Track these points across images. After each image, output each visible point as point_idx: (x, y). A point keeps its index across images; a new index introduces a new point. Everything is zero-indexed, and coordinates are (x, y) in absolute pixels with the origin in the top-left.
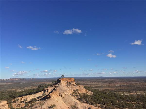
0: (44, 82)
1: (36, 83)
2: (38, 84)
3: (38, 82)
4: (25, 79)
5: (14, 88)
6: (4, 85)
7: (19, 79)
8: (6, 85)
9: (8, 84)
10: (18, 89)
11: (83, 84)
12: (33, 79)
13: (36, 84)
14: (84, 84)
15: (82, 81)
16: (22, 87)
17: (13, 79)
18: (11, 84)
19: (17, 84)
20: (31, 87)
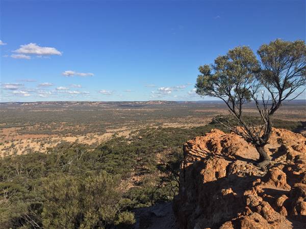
0: (212, 108)
1: (196, 111)
2: (201, 112)
3: (200, 108)
4: (174, 102)
5: (159, 119)
6: (140, 112)
7: (164, 102)
8: (144, 112)
9: (148, 110)
10: (167, 121)
12: (189, 103)
13: (197, 112)
16: (173, 117)
17: (154, 101)
18: (152, 110)
19: (162, 110)
20: (189, 118)
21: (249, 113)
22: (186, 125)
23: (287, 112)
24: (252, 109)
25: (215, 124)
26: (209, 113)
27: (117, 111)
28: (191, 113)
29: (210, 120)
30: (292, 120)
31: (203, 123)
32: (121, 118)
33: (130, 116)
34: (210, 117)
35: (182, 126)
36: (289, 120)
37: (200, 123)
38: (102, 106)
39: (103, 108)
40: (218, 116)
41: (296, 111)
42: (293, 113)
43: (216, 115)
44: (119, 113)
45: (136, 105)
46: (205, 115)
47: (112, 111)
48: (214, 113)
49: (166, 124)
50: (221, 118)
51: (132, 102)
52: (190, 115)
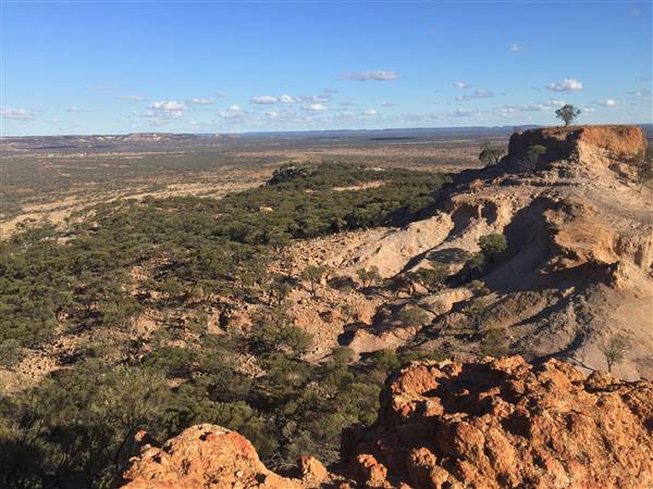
0: (275, 148)
1: (239, 155)
2: (249, 158)
3: (247, 150)
4: (191, 136)
5: (156, 175)
6: (109, 160)
7: (166, 135)
8: (119, 161)
9: (128, 156)
10: (175, 180)
11: (451, 159)
12: (225, 138)
13: (242, 157)
14: (458, 159)
15: (444, 146)
16: (188, 171)
17: (142, 135)
18: (139, 155)
19: (163, 155)
20: (226, 171)
21: (347, 157)
22: (219, 187)
23: (416, 153)
24: (353, 148)
25: (278, 185)
26: (267, 160)
27: (49, 159)
28: (229, 161)
29: (269, 174)
30: (425, 169)
31: (255, 180)
32: (61, 177)
33: (82, 171)
34: (271, 167)
35: (211, 188)
36: (419, 169)
37: (249, 181)
38: (8, 147)
39: (13, 153)
40: (285, 165)
41: (431, 151)
42: (427, 154)
43: (282, 163)
44: (55, 163)
45: (98, 144)
46: (260, 163)
47: (36, 160)
48: (279, 158)
49: (173, 187)
50: (291, 170)
51: (88, 138)
52: (228, 164)
